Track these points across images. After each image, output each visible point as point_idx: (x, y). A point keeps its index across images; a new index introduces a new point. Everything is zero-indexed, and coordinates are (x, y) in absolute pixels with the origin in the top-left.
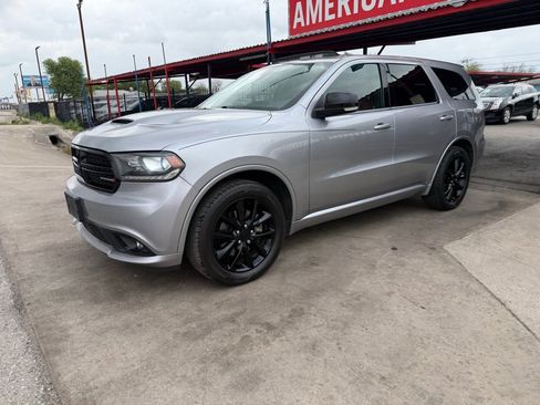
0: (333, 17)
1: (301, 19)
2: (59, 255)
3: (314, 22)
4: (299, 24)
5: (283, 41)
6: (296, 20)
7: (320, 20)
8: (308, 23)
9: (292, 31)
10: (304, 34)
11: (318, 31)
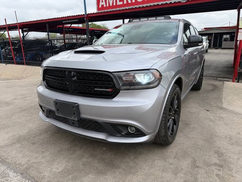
0: (121, 3)
1: (104, 3)
2: (34, 144)
3: (111, 5)
4: (102, 6)
5: (94, 13)
6: (101, 4)
7: (114, 4)
8: (108, 5)
9: (98, 9)
10: (106, 11)
11: (114, 9)
